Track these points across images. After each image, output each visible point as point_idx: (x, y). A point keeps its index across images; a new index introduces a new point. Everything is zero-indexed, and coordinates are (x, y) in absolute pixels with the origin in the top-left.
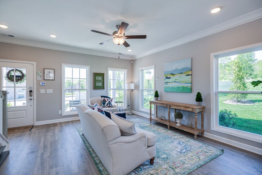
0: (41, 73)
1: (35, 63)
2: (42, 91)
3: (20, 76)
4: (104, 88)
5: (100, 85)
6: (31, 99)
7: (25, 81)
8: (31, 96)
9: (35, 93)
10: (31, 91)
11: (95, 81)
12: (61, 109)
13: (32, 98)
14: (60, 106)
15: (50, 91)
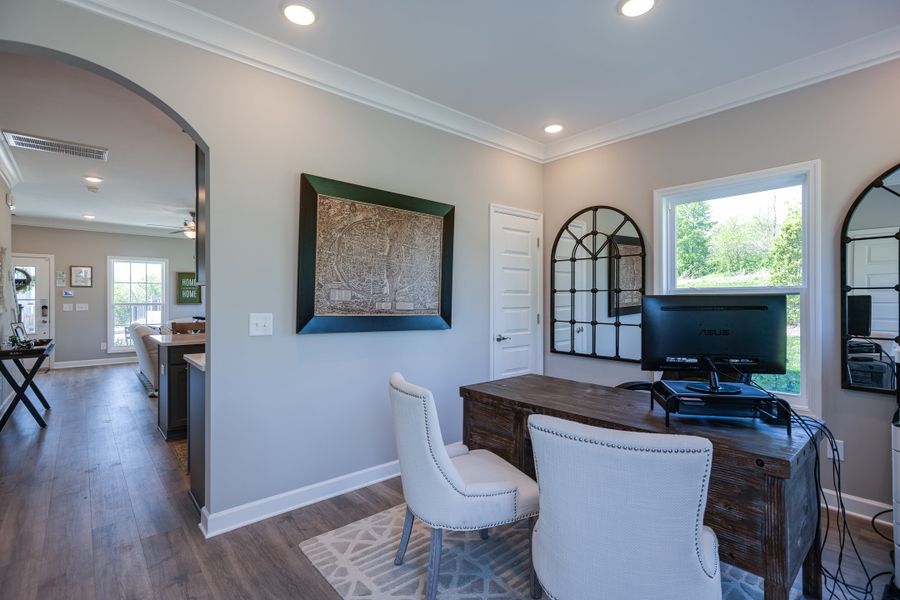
0: (65, 275)
1: (52, 257)
2: (67, 307)
3: (24, 281)
4: (200, 302)
5: (192, 295)
6: (45, 322)
7: (33, 289)
8: (44, 315)
9: (52, 312)
10: (44, 307)
11: (180, 288)
12: (106, 341)
13: (46, 319)
14: (105, 334)
15: (83, 307)
